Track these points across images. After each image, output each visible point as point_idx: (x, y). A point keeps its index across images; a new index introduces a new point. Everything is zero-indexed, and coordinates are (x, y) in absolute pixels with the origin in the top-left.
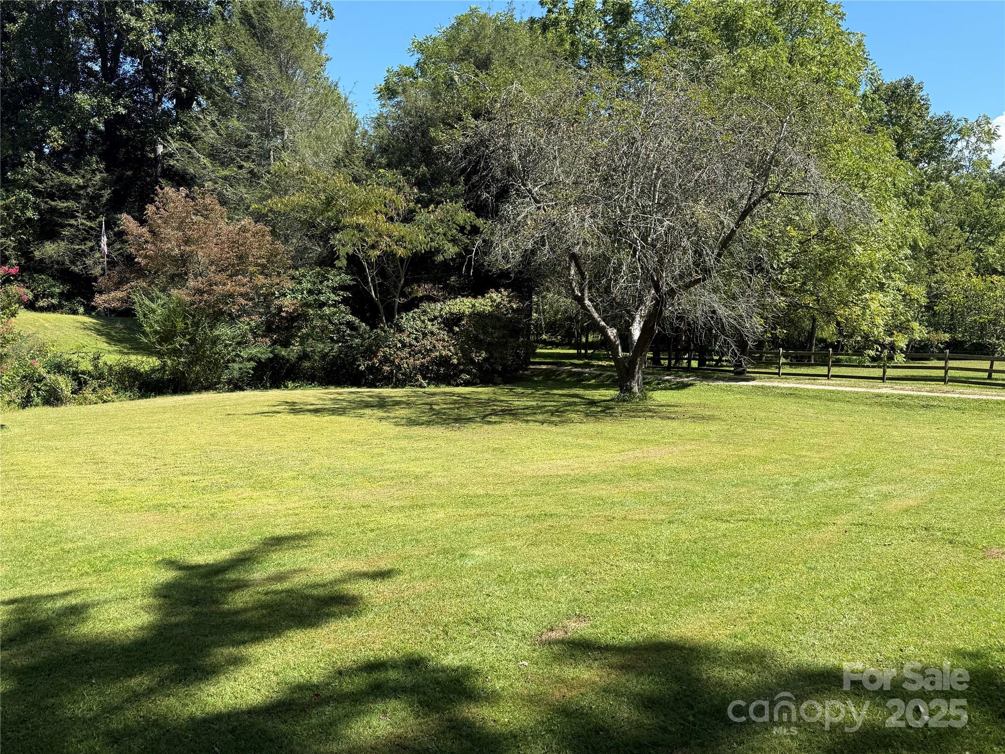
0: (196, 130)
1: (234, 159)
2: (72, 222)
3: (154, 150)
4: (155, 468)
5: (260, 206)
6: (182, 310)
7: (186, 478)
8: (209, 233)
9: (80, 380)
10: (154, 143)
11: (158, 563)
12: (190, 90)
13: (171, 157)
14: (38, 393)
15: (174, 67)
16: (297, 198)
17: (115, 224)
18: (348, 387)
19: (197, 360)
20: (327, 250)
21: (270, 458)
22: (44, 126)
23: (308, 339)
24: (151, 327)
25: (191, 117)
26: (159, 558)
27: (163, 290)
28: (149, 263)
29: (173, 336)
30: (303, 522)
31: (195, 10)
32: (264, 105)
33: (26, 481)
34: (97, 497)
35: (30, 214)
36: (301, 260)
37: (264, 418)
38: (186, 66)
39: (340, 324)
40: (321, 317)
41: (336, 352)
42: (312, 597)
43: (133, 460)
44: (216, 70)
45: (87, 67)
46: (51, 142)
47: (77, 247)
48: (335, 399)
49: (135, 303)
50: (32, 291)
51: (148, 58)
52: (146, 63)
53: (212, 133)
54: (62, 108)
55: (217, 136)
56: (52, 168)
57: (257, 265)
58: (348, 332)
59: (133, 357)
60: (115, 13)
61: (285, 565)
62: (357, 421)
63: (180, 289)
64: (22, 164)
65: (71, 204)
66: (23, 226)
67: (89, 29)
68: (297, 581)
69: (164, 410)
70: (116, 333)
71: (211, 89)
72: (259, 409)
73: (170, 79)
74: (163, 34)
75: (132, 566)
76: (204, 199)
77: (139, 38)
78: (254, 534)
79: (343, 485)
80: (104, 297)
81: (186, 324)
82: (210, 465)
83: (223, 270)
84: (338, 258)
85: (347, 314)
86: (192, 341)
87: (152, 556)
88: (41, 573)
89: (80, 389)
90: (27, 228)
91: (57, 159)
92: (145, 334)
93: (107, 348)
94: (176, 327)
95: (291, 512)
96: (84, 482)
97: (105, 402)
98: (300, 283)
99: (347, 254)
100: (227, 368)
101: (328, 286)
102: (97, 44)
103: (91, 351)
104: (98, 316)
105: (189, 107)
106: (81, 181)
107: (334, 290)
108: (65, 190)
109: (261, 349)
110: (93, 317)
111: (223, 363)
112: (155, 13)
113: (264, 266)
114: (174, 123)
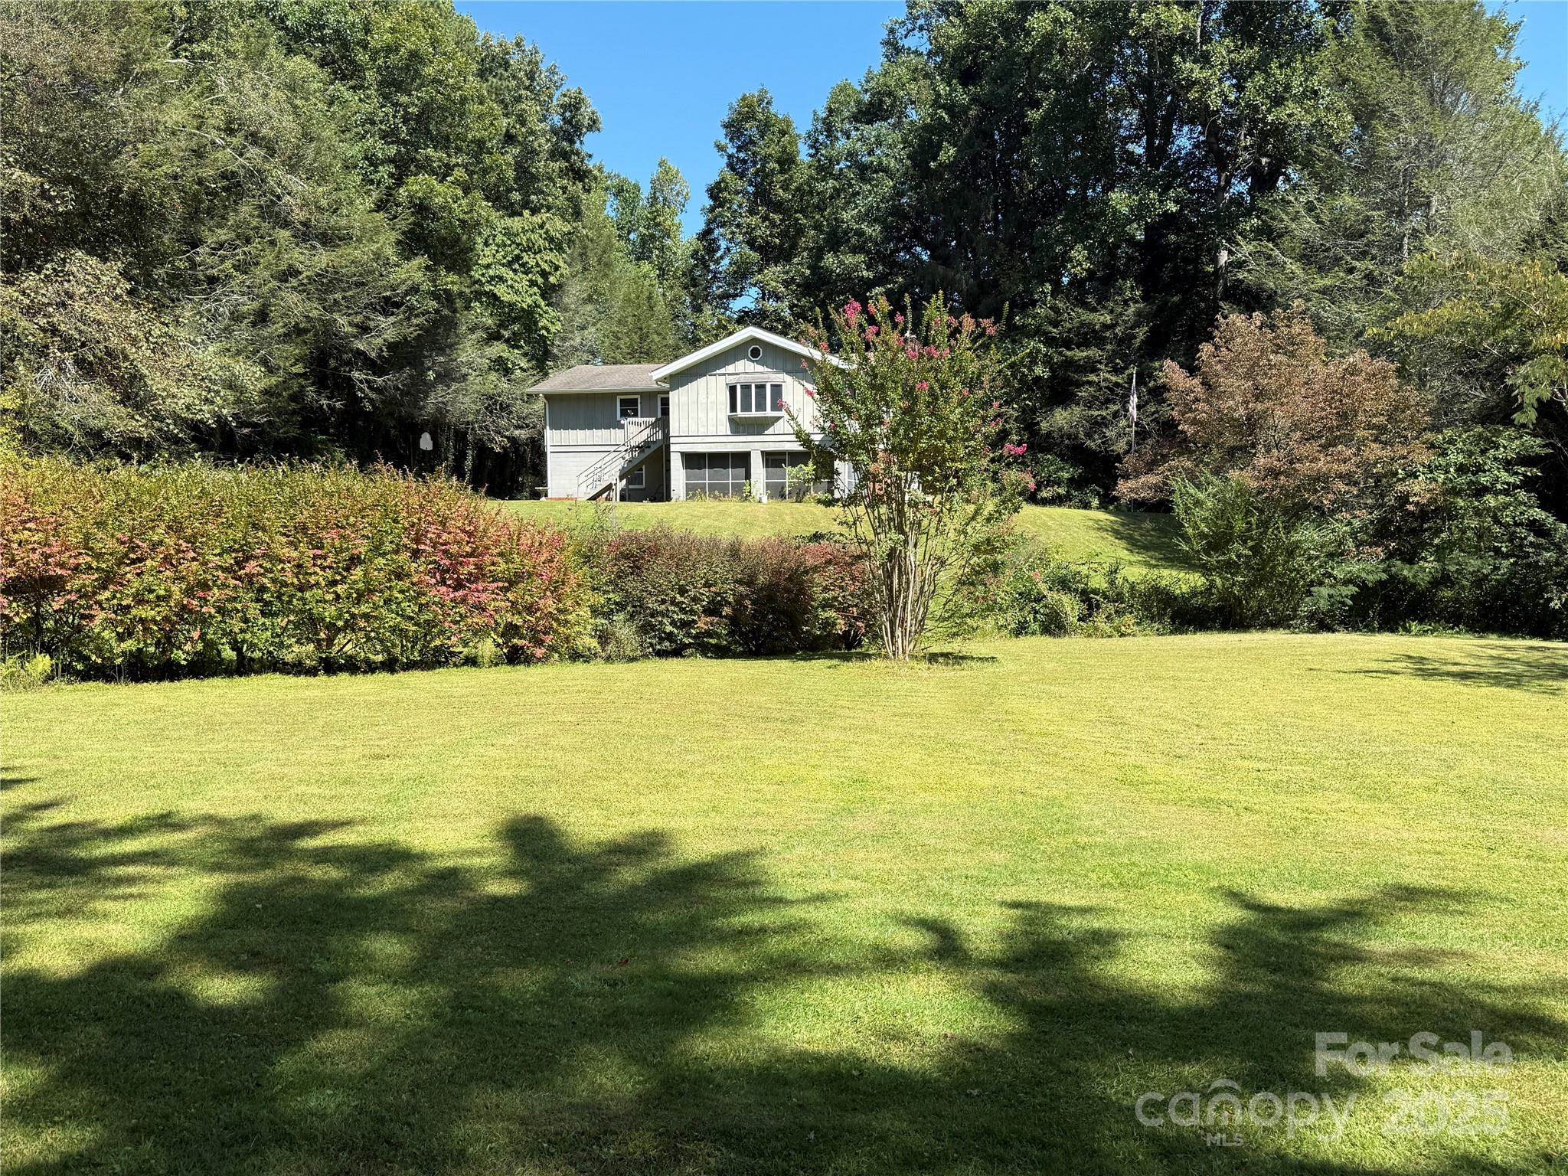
0: (1282, 220)
1: (1342, 258)
2: (1093, 377)
3: (1214, 260)
4: (1199, 742)
5: (1382, 330)
6: (1246, 501)
7: (1246, 763)
8: (1295, 380)
9: (1090, 601)
10: (1217, 248)
11: (1212, 890)
12: (1276, 159)
13: (1240, 268)
14: (1035, 617)
15: (1253, 129)
16: (1449, 311)
17: (1151, 376)
18: (1524, 638)
19: (1261, 580)
20: (1498, 394)
21: (1384, 749)
22: (1065, 245)
23: (1451, 551)
24: (1196, 527)
25: (1275, 201)
26: (1214, 884)
27: (1216, 472)
28: (1198, 431)
29: (1227, 543)
30: (1453, 869)
31: (1291, 33)
32: (1399, 164)
33: (1025, 737)
34: (1118, 774)
35: (1039, 370)
36: (1446, 415)
37: (1369, 680)
38: (1272, 123)
39: (1516, 524)
40: (1478, 513)
41: (1503, 575)
42: (1482, 1006)
43: (1166, 725)
44: (1319, 121)
45: (1127, 152)
46: (1074, 267)
47: (1096, 413)
48: (1499, 658)
49: (1173, 492)
50: (1034, 477)
51: (1215, 121)
52: (1213, 132)
53: (1308, 222)
54: (1089, 216)
55: (1315, 226)
56: (1072, 304)
57: (1370, 426)
58: (1531, 538)
59: (1165, 572)
60: (1172, 64)
61: (1423, 937)
62: (1546, 701)
63: (1242, 469)
64: (1034, 303)
65: (1093, 352)
66: (1030, 389)
67: (1133, 96)
68: (1453, 972)
69: (1210, 654)
70: (1141, 535)
71: (1309, 152)
72: (1360, 665)
73: (1245, 148)
74: (1239, 81)
75: (1173, 887)
76: (1289, 327)
77: (1204, 94)
78: (1366, 874)
79: (1523, 815)
80: (1131, 483)
81: (1249, 523)
82: (1283, 747)
83: (1313, 436)
84: (1520, 408)
85: (1530, 507)
86: (1256, 550)
87: (1204, 878)
88: (1050, 872)
89: (1090, 615)
90: (1033, 391)
91: (1078, 292)
92: (1186, 538)
93: (1127, 558)
94: (1232, 528)
95: (1427, 847)
96: (1099, 749)
97: (1122, 635)
98: (1444, 454)
99: (1539, 400)
100: (1309, 593)
101: (1496, 459)
102: (1142, 115)
103: (1108, 562)
104: (1118, 512)
105: (1272, 186)
106: (1108, 318)
107: (1508, 465)
108: (1086, 334)
109: (1368, 566)
110: (1110, 512)
111: (1303, 586)
112: (1230, 52)
113: (1382, 429)
114: (1248, 214)
